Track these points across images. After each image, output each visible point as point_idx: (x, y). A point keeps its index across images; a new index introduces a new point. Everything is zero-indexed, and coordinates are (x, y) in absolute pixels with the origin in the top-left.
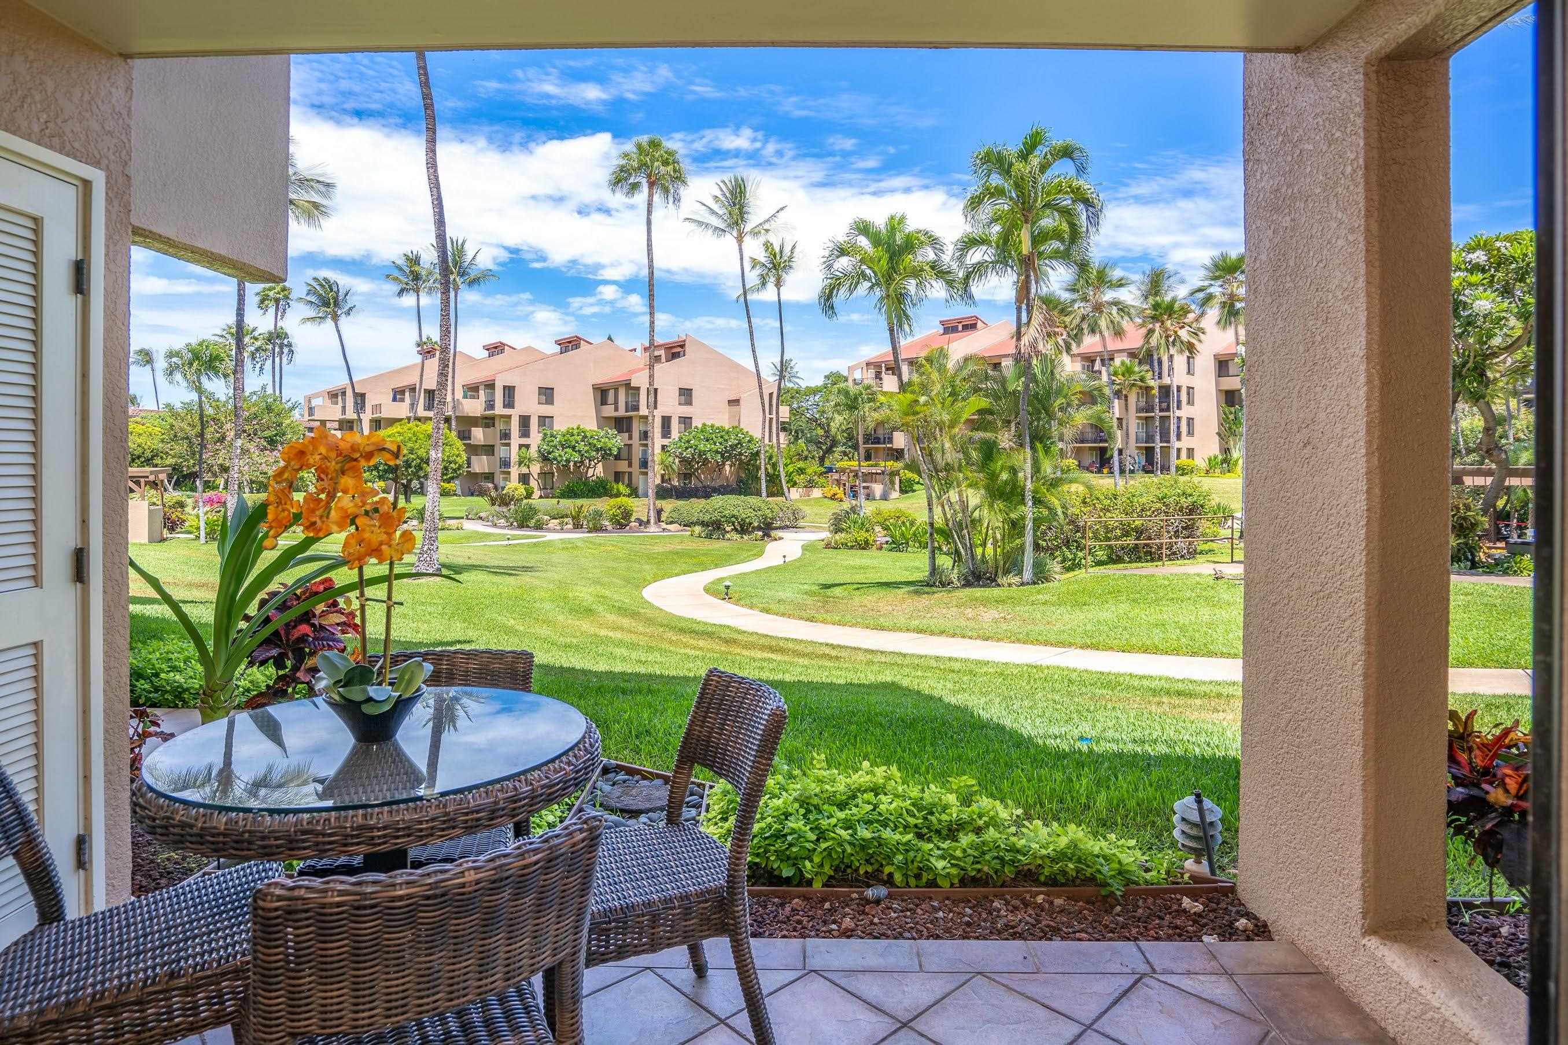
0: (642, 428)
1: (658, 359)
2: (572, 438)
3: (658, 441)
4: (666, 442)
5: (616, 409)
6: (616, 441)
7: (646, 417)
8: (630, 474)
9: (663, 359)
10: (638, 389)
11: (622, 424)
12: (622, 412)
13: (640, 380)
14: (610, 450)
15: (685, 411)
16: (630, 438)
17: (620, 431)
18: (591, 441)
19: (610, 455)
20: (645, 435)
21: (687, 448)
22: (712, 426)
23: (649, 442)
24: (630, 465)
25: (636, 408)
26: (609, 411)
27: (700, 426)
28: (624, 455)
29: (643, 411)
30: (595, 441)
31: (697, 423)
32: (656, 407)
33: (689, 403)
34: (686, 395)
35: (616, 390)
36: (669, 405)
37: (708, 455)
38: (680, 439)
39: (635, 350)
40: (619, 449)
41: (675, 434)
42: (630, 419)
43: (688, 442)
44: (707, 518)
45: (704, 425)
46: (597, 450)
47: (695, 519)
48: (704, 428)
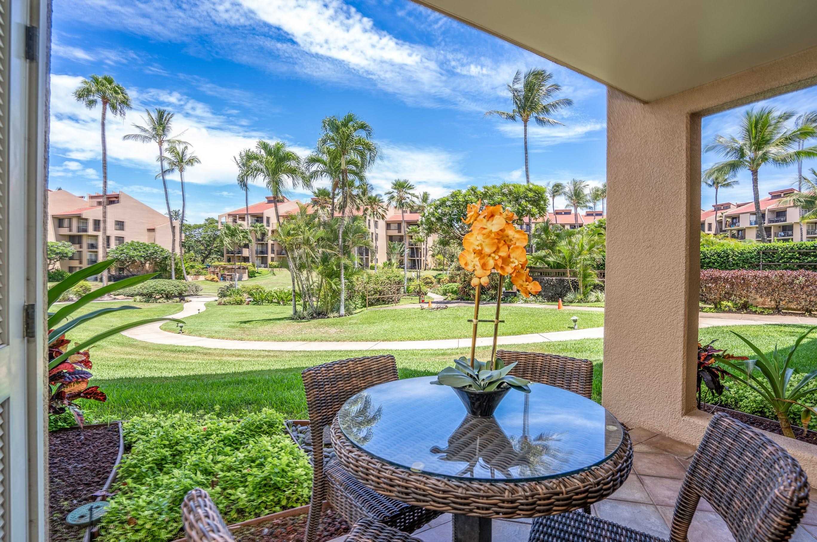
0: (90, 242)
1: (99, 203)
4: (107, 250)
5: (70, 231)
6: (71, 249)
10: (86, 219)
11: (75, 239)
12: (75, 232)
13: (88, 215)
14: (66, 254)
15: (120, 233)
16: (81, 247)
17: (73, 243)
18: (52, 248)
19: (66, 257)
20: (93, 246)
21: (121, 254)
22: (138, 242)
23: (95, 250)
24: (80, 263)
25: (85, 230)
26: (65, 231)
27: (130, 242)
28: (76, 257)
29: (91, 232)
30: (55, 249)
31: (127, 240)
32: (99, 231)
33: (122, 229)
34: (120, 225)
35: (70, 219)
36: (109, 229)
37: (136, 258)
38: (117, 249)
39: (83, 197)
40: (73, 253)
41: (113, 245)
42: (80, 237)
43: (122, 250)
44: (145, 291)
45: (133, 241)
46: (57, 254)
47: (136, 293)
48: (132, 244)
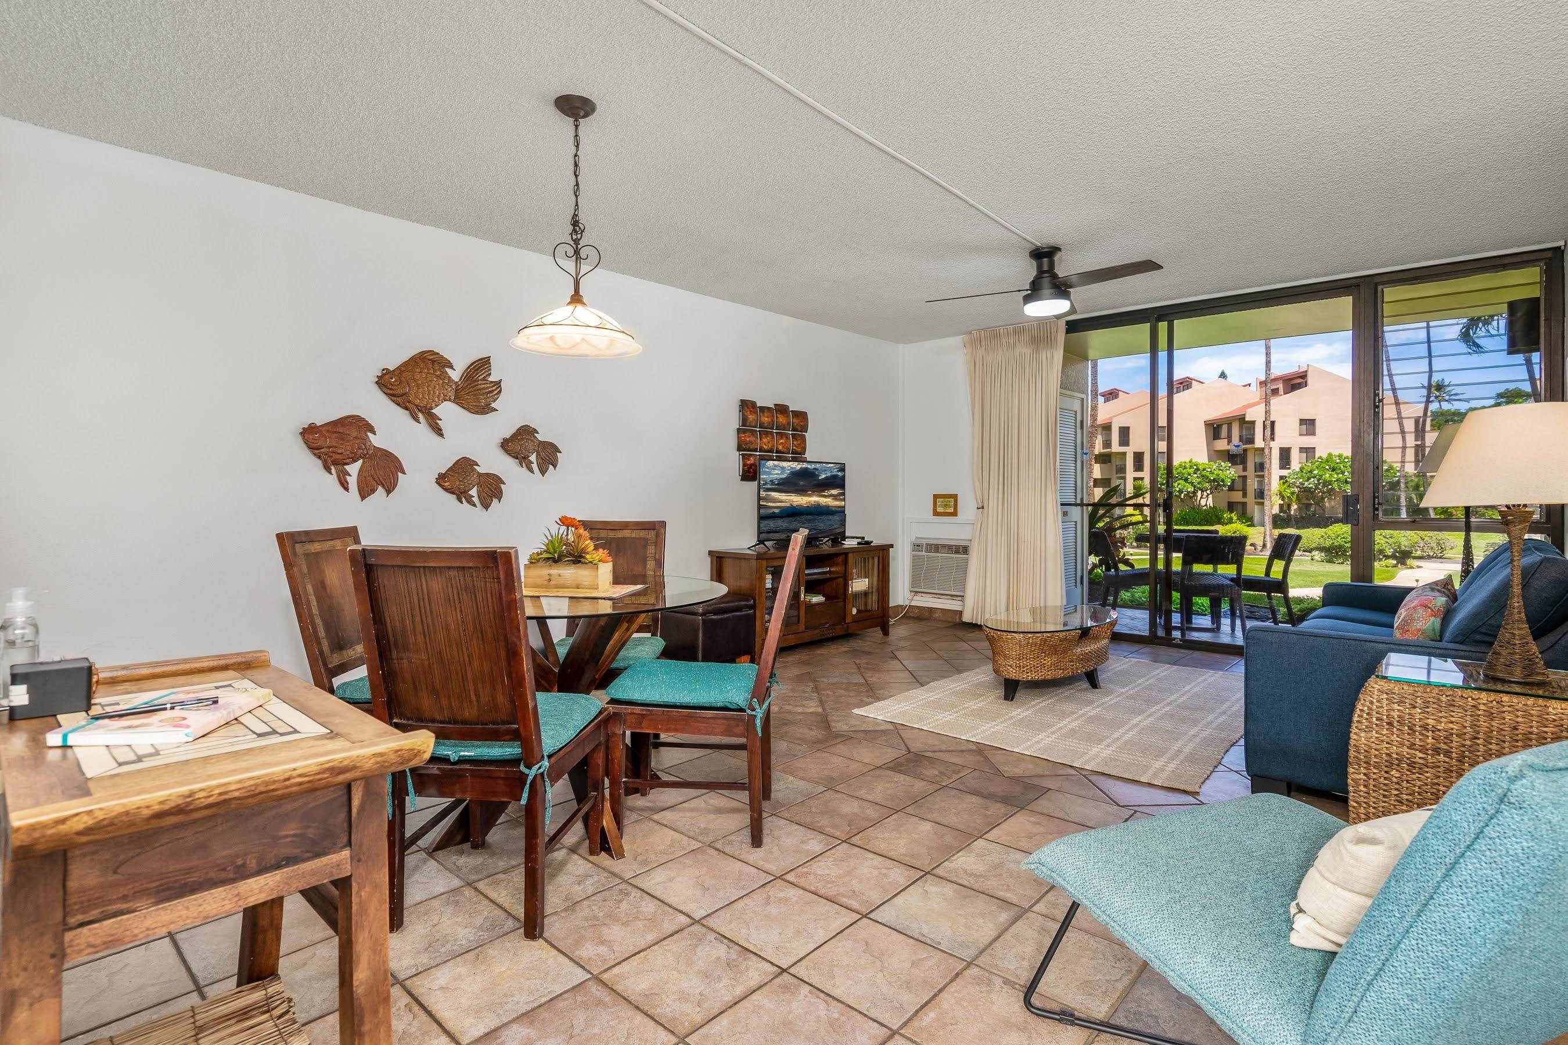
0: (1258, 460)
1: (1275, 392)
2: (1184, 471)
3: (1275, 472)
4: (1285, 473)
5: (1230, 442)
6: (1230, 472)
7: (1263, 449)
8: (1244, 504)
9: (1281, 391)
10: (1253, 423)
11: (1235, 458)
12: (1235, 446)
13: (1257, 414)
14: (1223, 481)
15: (1308, 441)
16: (1245, 469)
17: (1234, 463)
18: (1204, 473)
19: (1224, 485)
20: (1261, 467)
21: (1309, 479)
22: (1340, 456)
23: (1266, 474)
24: (1245, 495)
25: (1251, 441)
26: (1222, 445)
27: (1325, 456)
28: (1239, 485)
29: (1259, 443)
30: (1208, 474)
31: (1321, 453)
32: (1273, 439)
33: (1312, 433)
34: (1308, 425)
35: (1230, 425)
36: (1288, 435)
37: (1335, 486)
38: (1301, 469)
39: (1249, 385)
40: (1233, 481)
41: (1295, 464)
42: (1244, 452)
43: (1311, 472)
45: (1330, 455)
46: (1210, 481)
48: (1329, 458)
